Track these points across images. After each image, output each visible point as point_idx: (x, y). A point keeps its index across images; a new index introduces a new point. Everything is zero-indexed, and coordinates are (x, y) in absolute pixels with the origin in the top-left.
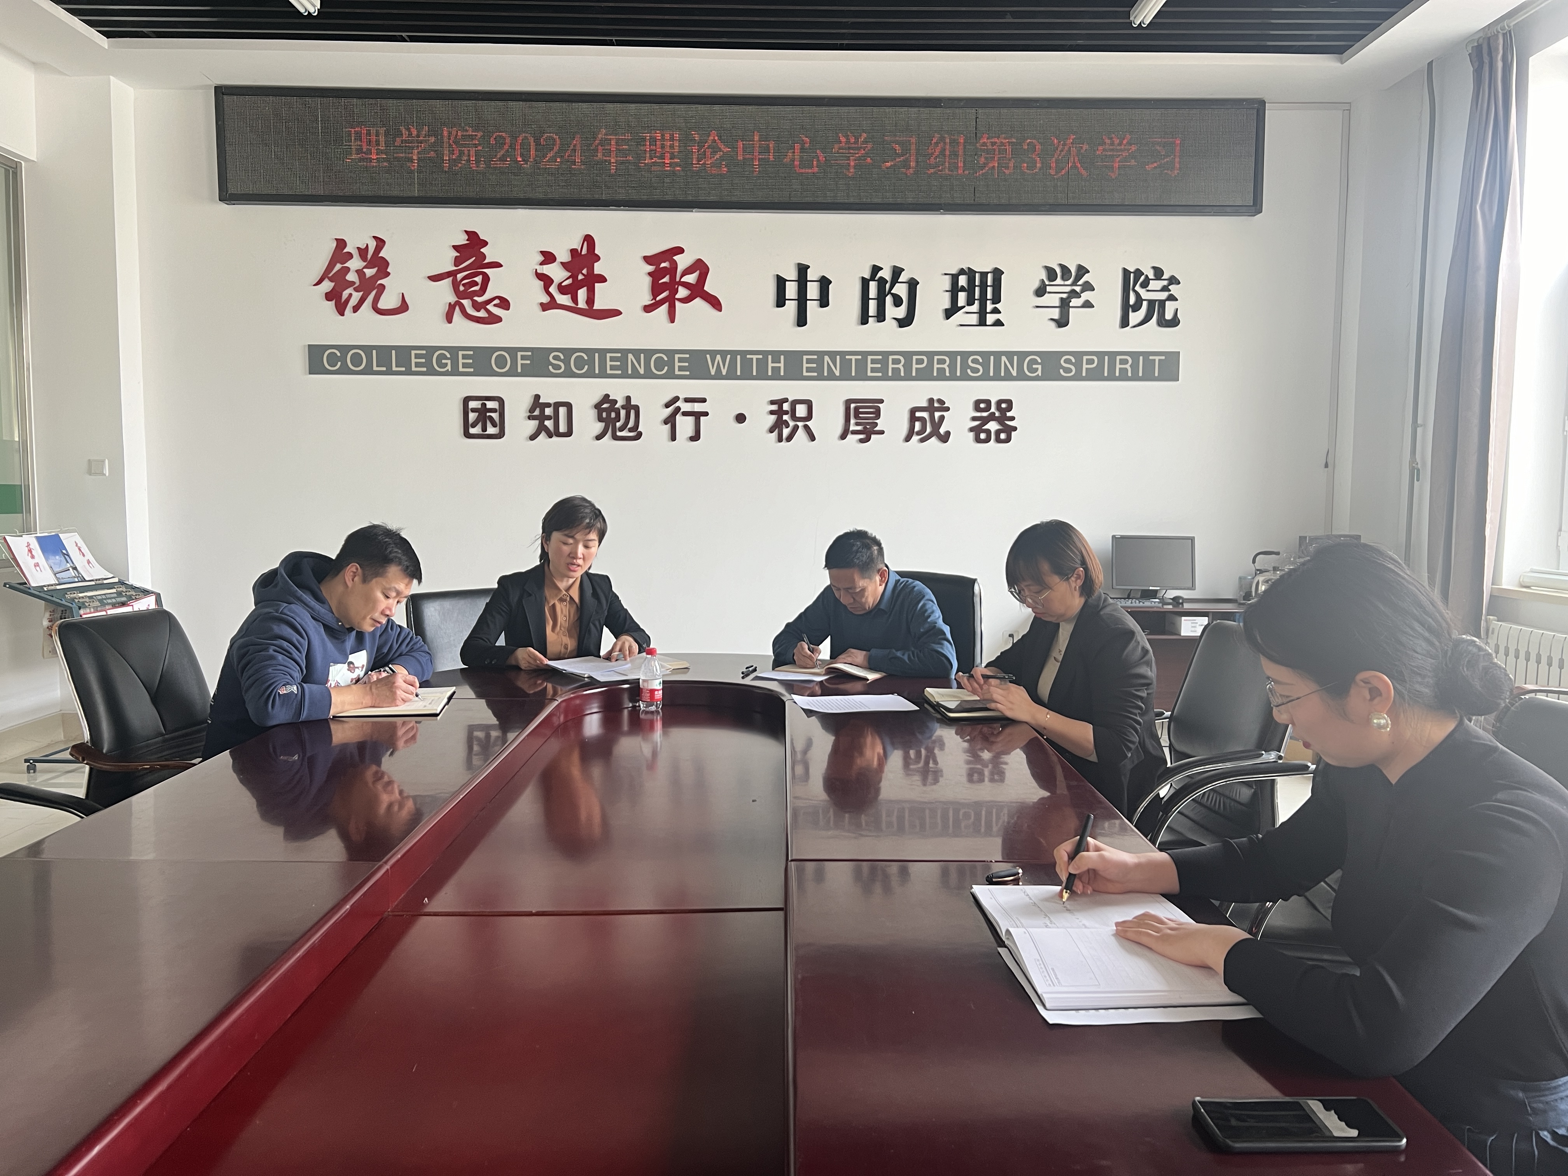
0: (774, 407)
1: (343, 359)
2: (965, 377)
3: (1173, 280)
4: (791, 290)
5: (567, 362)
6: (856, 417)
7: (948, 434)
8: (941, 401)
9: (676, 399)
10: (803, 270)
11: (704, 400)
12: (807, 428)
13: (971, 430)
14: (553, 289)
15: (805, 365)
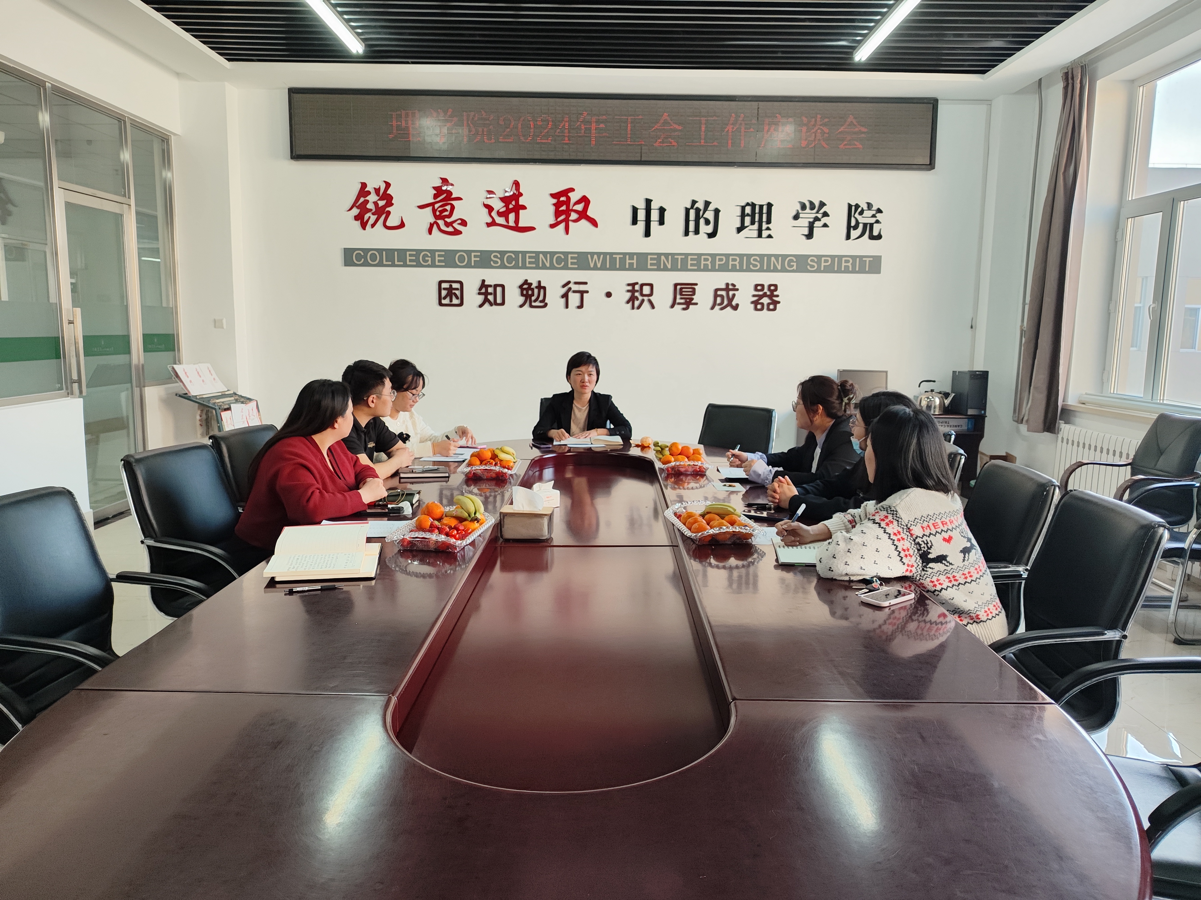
0: (630, 288)
1: (365, 257)
2: (748, 270)
3: (879, 211)
4: (641, 215)
5: (502, 259)
6: (681, 294)
7: (737, 305)
8: (733, 285)
9: (569, 282)
10: (648, 202)
11: (586, 283)
12: (650, 302)
13: (752, 302)
14: (494, 214)
15: (649, 262)
